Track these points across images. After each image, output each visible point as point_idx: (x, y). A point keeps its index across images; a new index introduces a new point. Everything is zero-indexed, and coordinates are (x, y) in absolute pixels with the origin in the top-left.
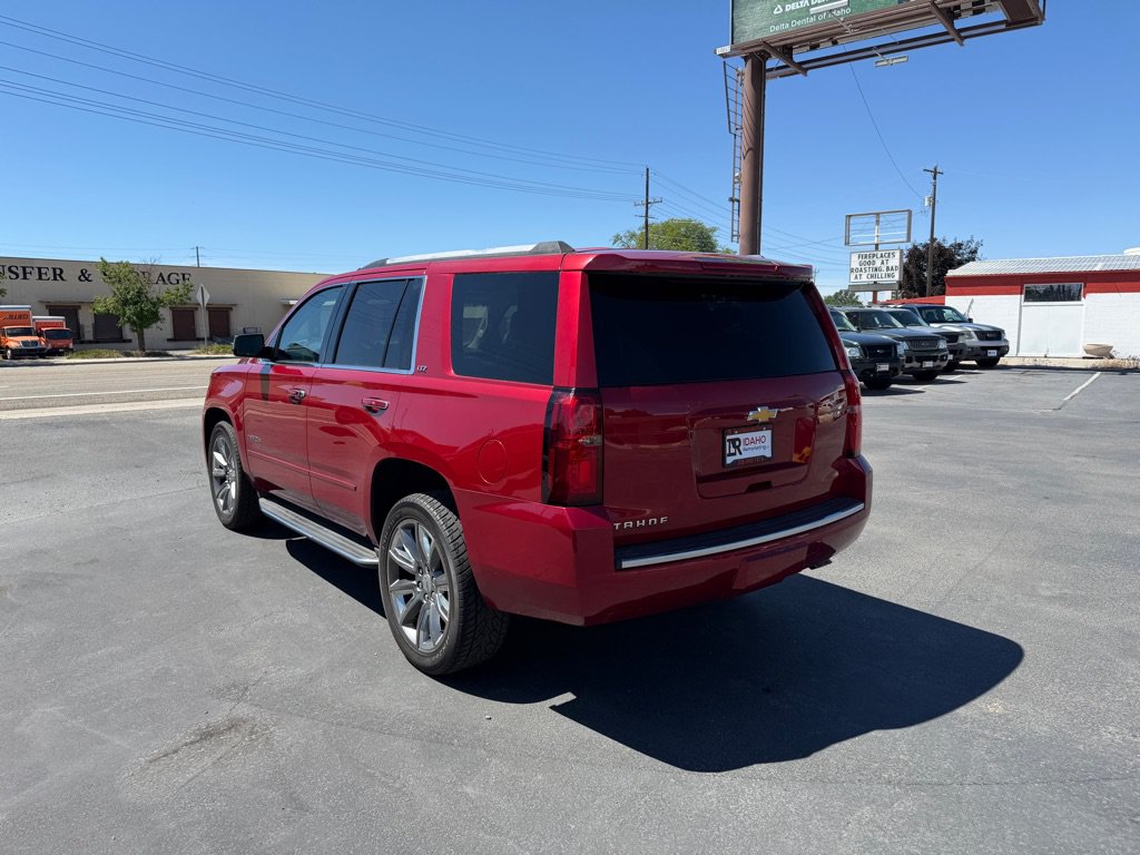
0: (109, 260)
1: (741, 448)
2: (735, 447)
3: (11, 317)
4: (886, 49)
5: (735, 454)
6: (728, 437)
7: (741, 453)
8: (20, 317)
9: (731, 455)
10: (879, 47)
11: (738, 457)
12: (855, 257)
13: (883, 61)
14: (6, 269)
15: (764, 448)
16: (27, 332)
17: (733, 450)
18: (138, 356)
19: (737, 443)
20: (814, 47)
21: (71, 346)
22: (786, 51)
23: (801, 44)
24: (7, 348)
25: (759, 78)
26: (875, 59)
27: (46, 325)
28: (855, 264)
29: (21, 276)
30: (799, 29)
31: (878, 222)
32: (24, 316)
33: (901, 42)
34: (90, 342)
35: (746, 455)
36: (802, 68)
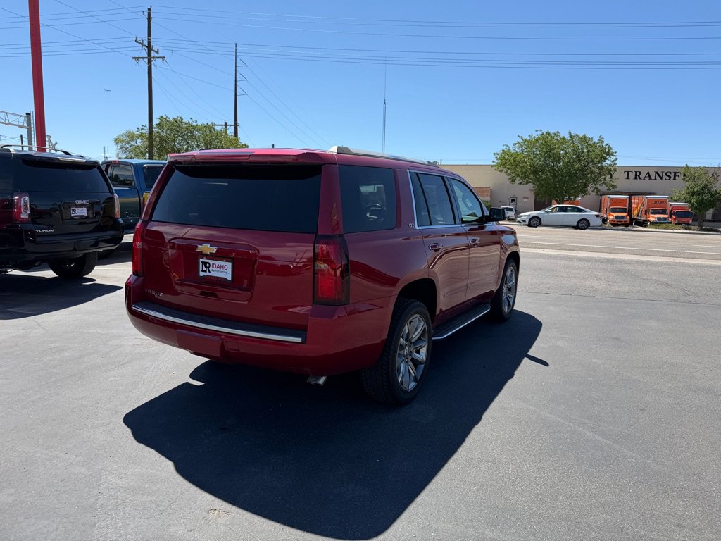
0: (689, 165)
1: (210, 269)
2: (206, 267)
3: (656, 203)
5: (205, 271)
6: (201, 260)
7: (209, 272)
8: (661, 203)
9: (202, 271)
11: (207, 274)
14: (664, 174)
15: (227, 273)
16: (664, 212)
17: (204, 269)
18: (694, 230)
19: (208, 265)
21: (691, 222)
24: (649, 221)
27: (678, 208)
29: (672, 178)
32: (663, 202)
34: (709, 221)
35: (213, 274)
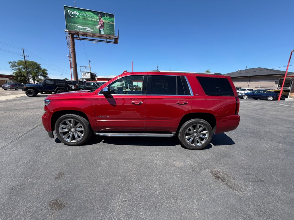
4: (96, 40)
10: (95, 40)
12: (82, 73)
13: (94, 42)
20: (83, 36)
22: (78, 35)
23: (81, 34)
25: (73, 38)
26: (93, 41)
28: (83, 75)
30: (81, 32)
31: (85, 68)
33: (99, 40)
36: (80, 39)
